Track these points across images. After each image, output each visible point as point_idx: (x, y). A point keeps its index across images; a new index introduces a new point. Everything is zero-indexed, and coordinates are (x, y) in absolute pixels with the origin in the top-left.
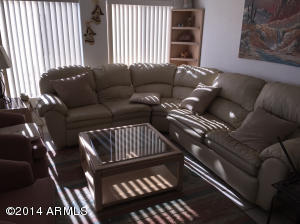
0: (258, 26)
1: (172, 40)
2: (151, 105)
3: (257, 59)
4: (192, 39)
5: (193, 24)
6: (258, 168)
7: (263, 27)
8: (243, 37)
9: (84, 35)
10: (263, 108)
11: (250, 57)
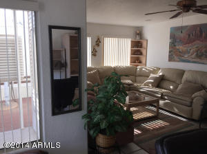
0: (177, 47)
1: (132, 54)
2: (129, 85)
3: (179, 61)
4: (141, 54)
5: (141, 47)
6: (192, 102)
7: (180, 47)
8: (170, 52)
9: (92, 52)
10: (187, 81)
11: (174, 61)
